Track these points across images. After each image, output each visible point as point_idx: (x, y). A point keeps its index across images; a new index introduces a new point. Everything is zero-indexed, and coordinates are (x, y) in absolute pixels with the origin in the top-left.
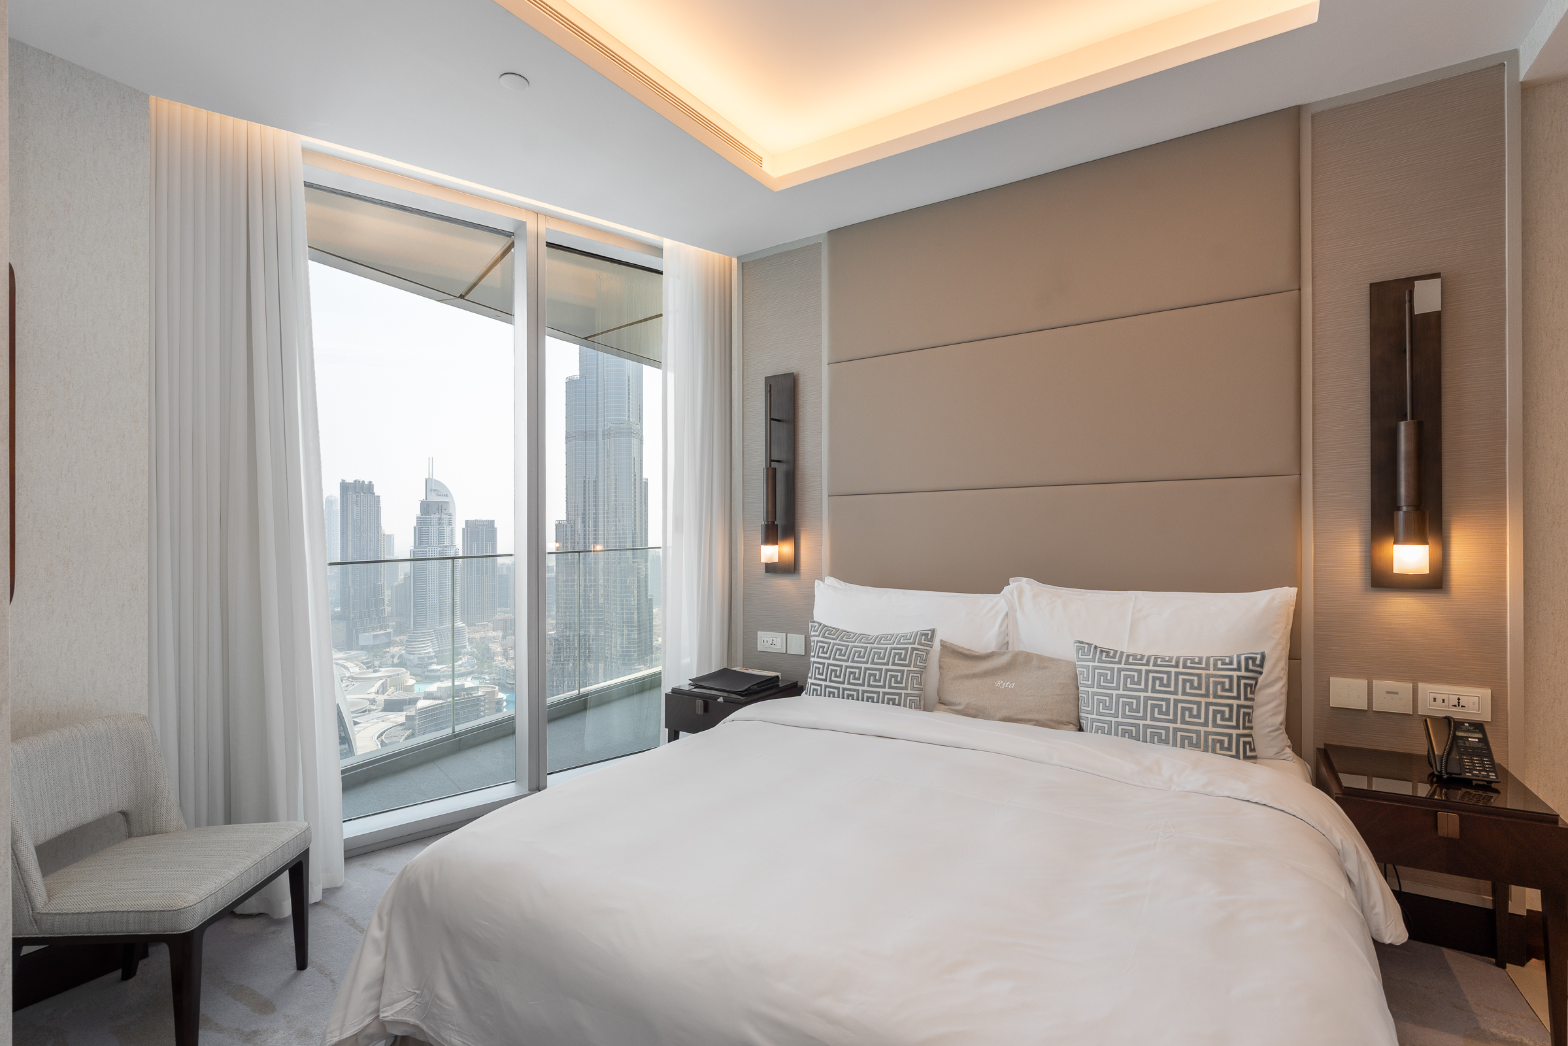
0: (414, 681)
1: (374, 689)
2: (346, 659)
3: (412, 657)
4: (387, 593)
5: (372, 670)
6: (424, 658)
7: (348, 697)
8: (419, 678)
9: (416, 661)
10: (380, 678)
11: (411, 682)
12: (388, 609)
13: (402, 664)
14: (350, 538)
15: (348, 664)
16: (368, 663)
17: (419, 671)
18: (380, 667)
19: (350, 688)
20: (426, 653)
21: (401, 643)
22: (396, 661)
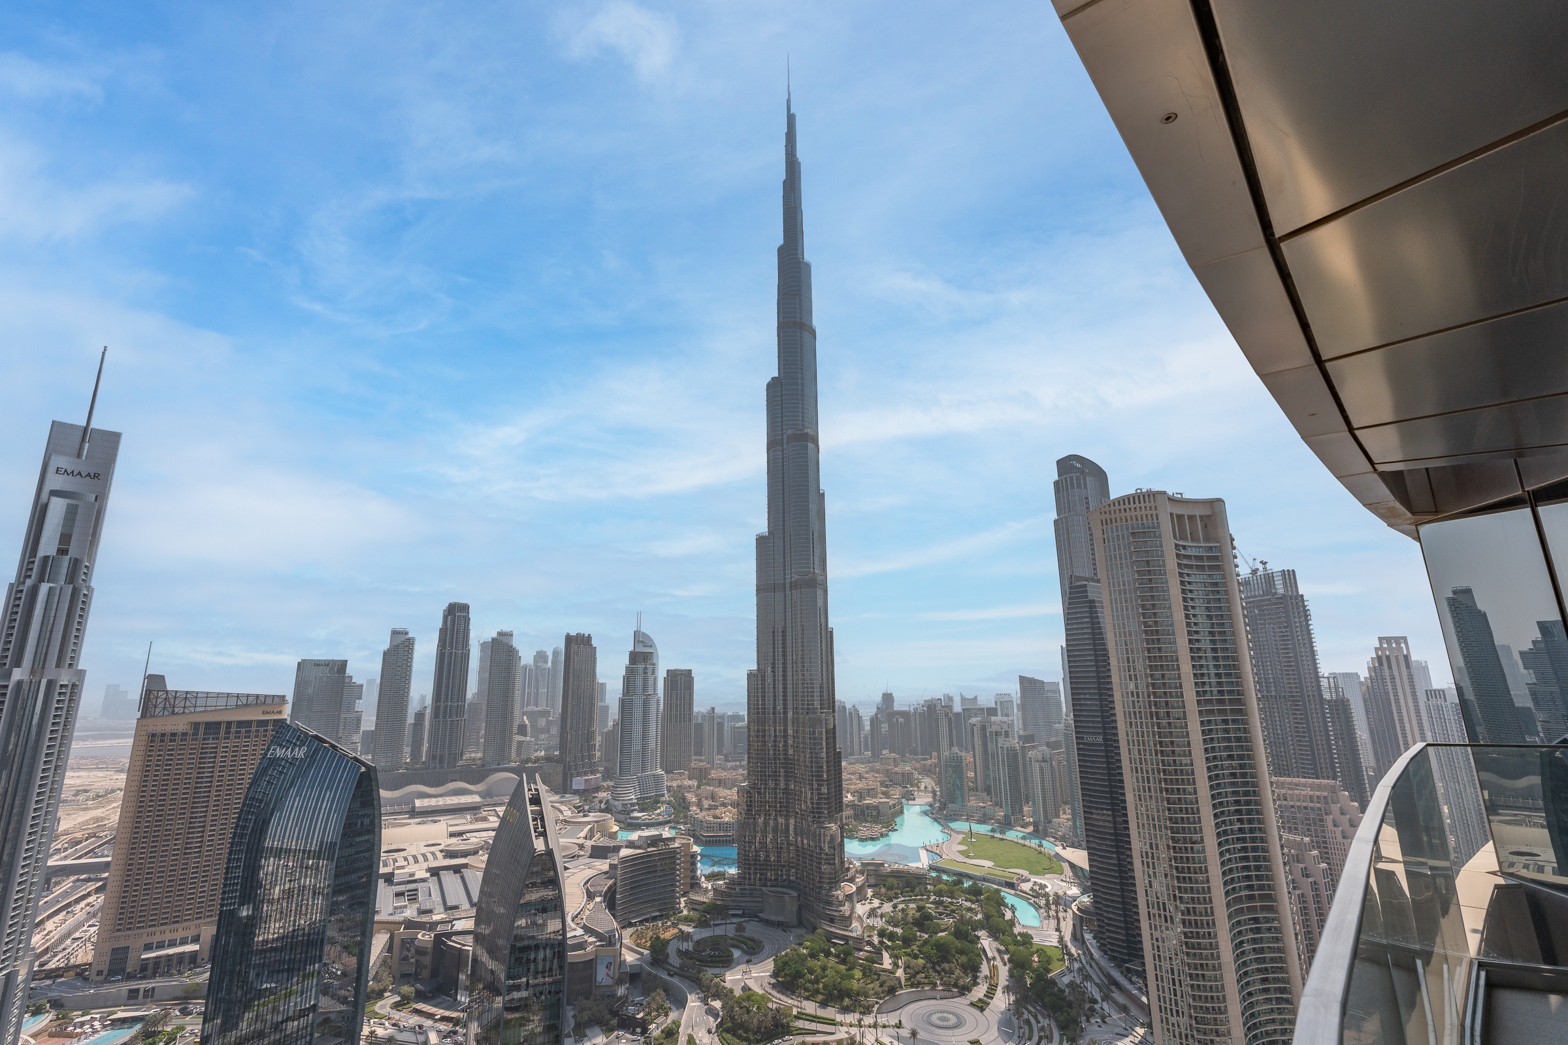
0: (618, 828)
1: (582, 834)
2: (561, 803)
3: (616, 803)
4: (599, 738)
5: (581, 814)
6: (626, 804)
7: (561, 840)
8: (623, 826)
9: (620, 808)
10: (589, 823)
11: (615, 828)
12: (598, 754)
13: (607, 810)
14: (571, 686)
15: (563, 808)
16: (579, 807)
17: (622, 817)
18: (589, 812)
19: (563, 832)
20: (629, 800)
21: (608, 789)
22: (603, 806)
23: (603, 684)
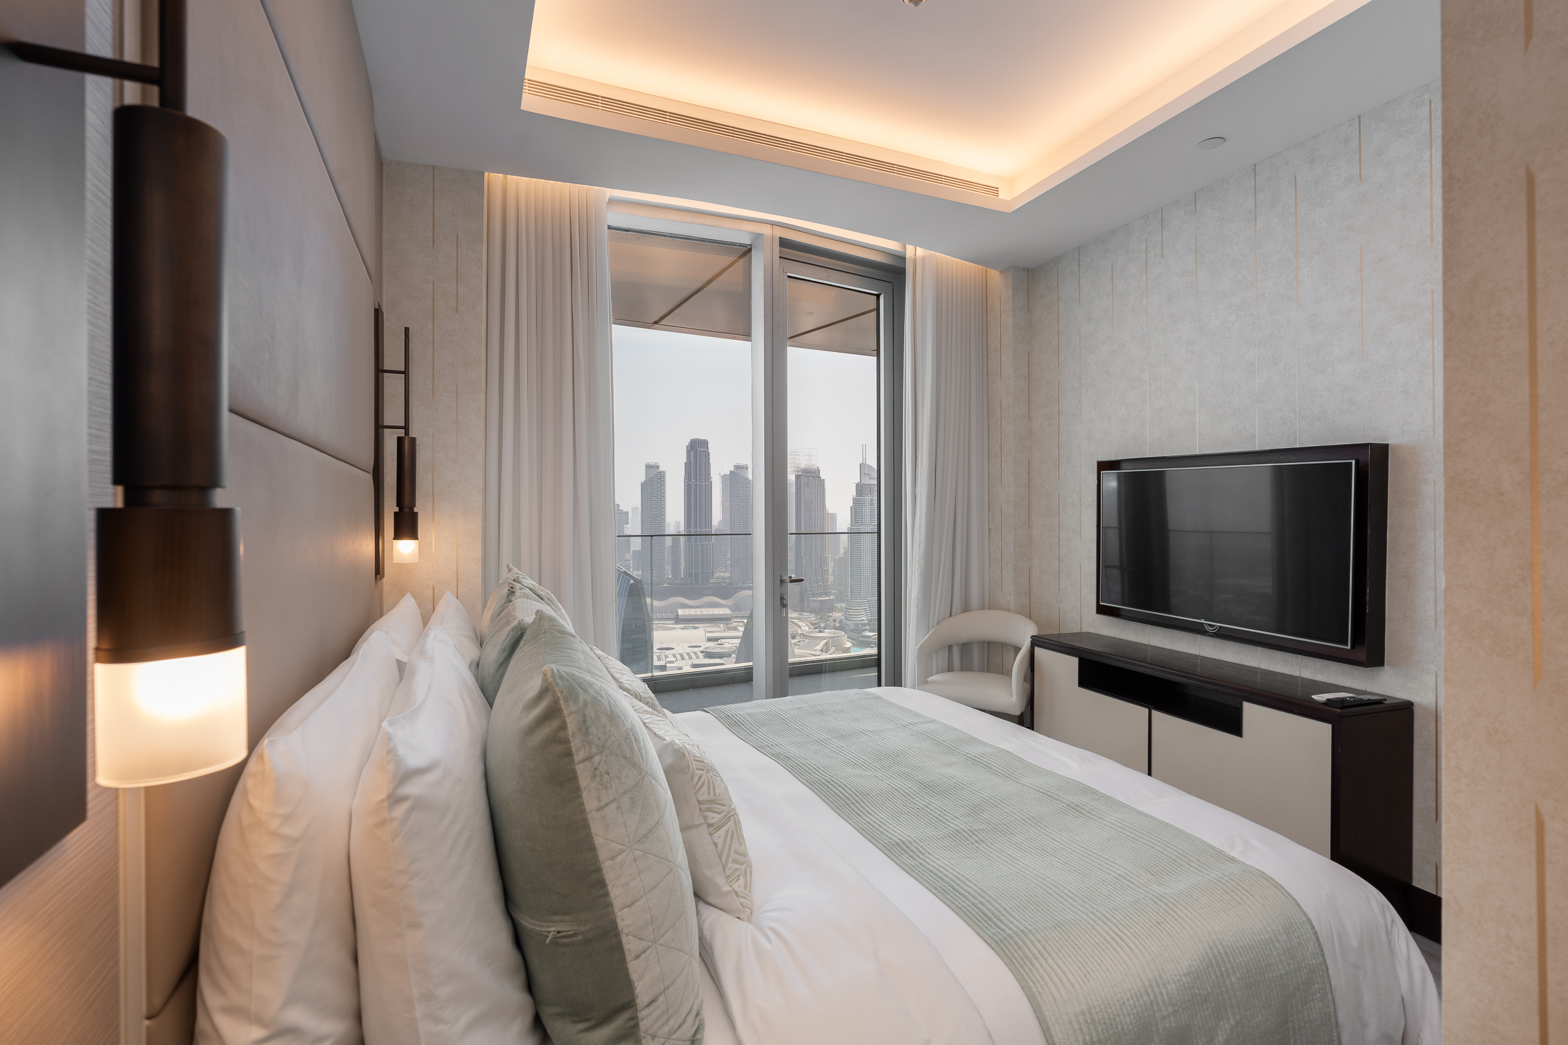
23: (832, 514)
